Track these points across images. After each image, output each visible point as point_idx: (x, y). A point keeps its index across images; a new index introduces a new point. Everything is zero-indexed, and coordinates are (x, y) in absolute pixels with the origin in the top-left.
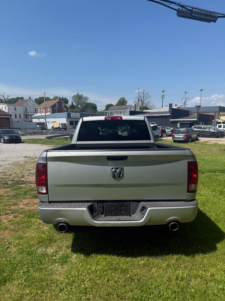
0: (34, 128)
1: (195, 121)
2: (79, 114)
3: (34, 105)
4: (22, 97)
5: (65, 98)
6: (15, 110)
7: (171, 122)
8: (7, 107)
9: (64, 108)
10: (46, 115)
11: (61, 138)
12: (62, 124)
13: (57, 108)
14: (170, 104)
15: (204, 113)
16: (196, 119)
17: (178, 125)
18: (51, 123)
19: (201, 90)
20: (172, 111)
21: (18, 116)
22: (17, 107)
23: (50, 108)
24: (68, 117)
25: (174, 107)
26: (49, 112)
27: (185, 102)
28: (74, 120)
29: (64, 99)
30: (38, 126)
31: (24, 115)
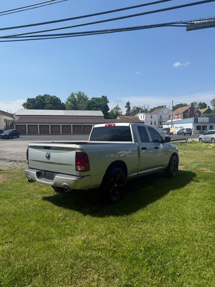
0: (162, 133)
2: (208, 118)
3: (168, 112)
4: (162, 106)
5: (204, 103)
6: (152, 118)
8: (145, 116)
9: (196, 113)
10: (172, 121)
11: (177, 142)
12: (187, 129)
13: (188, 114)
18: (178, 128)
21: (153, 123)
22: (153, 116)
23: (182, 114)
24: (195, 122)
26: (180, 118)
28: (202, 125)
29: (202, 104)
30: (165, 131)
31: (159, 122)
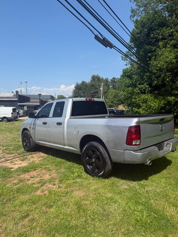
1: (38, 105)
7: (19, 106)
14: (16, 91)
15: (43, 100)
16: (39, 104)
17: (25, 108)
19: (26, 82)
20: (19, 97)
25: (20, 93)
27: (21, 90)
